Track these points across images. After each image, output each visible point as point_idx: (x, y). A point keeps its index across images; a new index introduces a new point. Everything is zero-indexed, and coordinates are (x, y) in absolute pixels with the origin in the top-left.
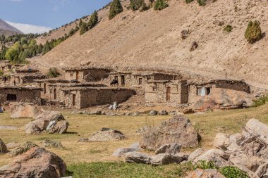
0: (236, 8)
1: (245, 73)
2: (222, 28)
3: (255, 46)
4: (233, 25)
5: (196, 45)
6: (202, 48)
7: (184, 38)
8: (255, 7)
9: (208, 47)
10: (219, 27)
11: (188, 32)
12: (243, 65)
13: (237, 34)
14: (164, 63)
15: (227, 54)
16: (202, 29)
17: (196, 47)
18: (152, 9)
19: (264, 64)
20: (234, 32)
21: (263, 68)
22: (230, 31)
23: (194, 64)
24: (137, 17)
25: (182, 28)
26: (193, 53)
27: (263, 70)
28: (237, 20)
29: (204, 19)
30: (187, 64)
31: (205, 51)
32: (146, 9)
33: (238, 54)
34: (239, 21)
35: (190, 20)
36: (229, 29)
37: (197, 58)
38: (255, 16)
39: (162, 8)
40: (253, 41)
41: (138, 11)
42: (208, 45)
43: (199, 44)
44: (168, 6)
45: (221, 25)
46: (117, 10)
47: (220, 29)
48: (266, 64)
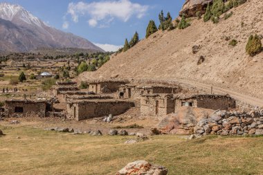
0: (243, 24)
1: (241, 85)
2: (228, 42)
3: (255, 58)
4: (238, 40)
5: (202, 59)
6: (208, 62)
7: (194, 52)
8: (260, 22)
9: (213, 60)
10: (226, 42)
11: (199, 47)
12: (240, 78)
13: (240, 48)
14: (173, 75)
15: (228, 67)
16: (211, 44)
17: (203, 61)
18: (177, 28)
19: (259, 76)
20: (239, 46)
21: (258, 80)
22: (235, 45)
23: (198, 76)
24: (165, 35)
25: (195, 44)
26: (199, 66)
27: (258, 83)
28: (242, 34)
29: (214, 35)
30: (192, 76)
31: (210, 64)
32: (173, 28)
33: (238, 67)
34: (244, 35)
35: (203, 36)
36: (234, 43)
37: (201, 71)
38: (259, 30)
39: (185, 27)
40: (253, 54)
41: (166, 31)
42: (213, 59)
43: (206, 58)
44: (189, 25)
45: (227, 39)
46: (152, 30)
47: (226, 44)
48: (262, 76)
